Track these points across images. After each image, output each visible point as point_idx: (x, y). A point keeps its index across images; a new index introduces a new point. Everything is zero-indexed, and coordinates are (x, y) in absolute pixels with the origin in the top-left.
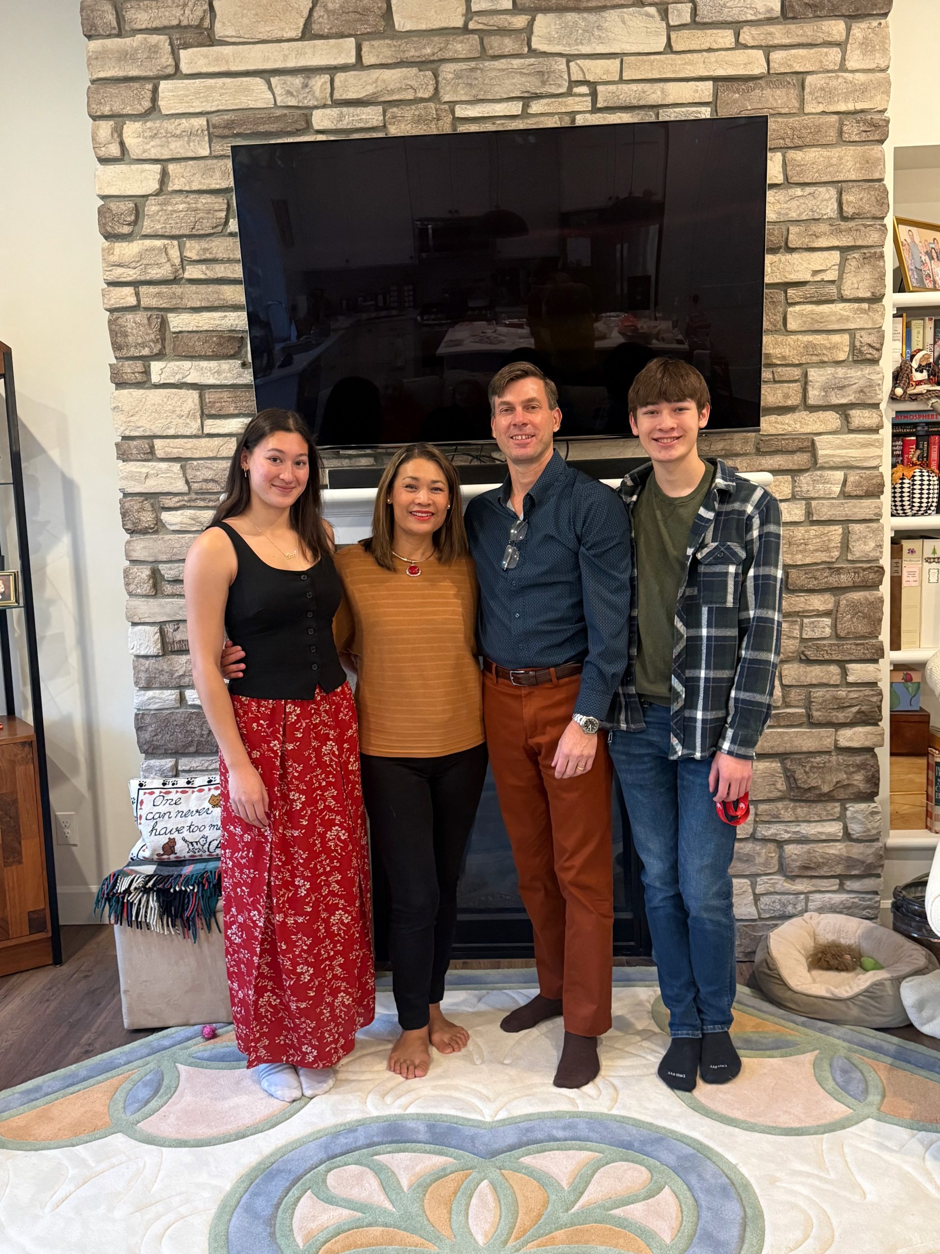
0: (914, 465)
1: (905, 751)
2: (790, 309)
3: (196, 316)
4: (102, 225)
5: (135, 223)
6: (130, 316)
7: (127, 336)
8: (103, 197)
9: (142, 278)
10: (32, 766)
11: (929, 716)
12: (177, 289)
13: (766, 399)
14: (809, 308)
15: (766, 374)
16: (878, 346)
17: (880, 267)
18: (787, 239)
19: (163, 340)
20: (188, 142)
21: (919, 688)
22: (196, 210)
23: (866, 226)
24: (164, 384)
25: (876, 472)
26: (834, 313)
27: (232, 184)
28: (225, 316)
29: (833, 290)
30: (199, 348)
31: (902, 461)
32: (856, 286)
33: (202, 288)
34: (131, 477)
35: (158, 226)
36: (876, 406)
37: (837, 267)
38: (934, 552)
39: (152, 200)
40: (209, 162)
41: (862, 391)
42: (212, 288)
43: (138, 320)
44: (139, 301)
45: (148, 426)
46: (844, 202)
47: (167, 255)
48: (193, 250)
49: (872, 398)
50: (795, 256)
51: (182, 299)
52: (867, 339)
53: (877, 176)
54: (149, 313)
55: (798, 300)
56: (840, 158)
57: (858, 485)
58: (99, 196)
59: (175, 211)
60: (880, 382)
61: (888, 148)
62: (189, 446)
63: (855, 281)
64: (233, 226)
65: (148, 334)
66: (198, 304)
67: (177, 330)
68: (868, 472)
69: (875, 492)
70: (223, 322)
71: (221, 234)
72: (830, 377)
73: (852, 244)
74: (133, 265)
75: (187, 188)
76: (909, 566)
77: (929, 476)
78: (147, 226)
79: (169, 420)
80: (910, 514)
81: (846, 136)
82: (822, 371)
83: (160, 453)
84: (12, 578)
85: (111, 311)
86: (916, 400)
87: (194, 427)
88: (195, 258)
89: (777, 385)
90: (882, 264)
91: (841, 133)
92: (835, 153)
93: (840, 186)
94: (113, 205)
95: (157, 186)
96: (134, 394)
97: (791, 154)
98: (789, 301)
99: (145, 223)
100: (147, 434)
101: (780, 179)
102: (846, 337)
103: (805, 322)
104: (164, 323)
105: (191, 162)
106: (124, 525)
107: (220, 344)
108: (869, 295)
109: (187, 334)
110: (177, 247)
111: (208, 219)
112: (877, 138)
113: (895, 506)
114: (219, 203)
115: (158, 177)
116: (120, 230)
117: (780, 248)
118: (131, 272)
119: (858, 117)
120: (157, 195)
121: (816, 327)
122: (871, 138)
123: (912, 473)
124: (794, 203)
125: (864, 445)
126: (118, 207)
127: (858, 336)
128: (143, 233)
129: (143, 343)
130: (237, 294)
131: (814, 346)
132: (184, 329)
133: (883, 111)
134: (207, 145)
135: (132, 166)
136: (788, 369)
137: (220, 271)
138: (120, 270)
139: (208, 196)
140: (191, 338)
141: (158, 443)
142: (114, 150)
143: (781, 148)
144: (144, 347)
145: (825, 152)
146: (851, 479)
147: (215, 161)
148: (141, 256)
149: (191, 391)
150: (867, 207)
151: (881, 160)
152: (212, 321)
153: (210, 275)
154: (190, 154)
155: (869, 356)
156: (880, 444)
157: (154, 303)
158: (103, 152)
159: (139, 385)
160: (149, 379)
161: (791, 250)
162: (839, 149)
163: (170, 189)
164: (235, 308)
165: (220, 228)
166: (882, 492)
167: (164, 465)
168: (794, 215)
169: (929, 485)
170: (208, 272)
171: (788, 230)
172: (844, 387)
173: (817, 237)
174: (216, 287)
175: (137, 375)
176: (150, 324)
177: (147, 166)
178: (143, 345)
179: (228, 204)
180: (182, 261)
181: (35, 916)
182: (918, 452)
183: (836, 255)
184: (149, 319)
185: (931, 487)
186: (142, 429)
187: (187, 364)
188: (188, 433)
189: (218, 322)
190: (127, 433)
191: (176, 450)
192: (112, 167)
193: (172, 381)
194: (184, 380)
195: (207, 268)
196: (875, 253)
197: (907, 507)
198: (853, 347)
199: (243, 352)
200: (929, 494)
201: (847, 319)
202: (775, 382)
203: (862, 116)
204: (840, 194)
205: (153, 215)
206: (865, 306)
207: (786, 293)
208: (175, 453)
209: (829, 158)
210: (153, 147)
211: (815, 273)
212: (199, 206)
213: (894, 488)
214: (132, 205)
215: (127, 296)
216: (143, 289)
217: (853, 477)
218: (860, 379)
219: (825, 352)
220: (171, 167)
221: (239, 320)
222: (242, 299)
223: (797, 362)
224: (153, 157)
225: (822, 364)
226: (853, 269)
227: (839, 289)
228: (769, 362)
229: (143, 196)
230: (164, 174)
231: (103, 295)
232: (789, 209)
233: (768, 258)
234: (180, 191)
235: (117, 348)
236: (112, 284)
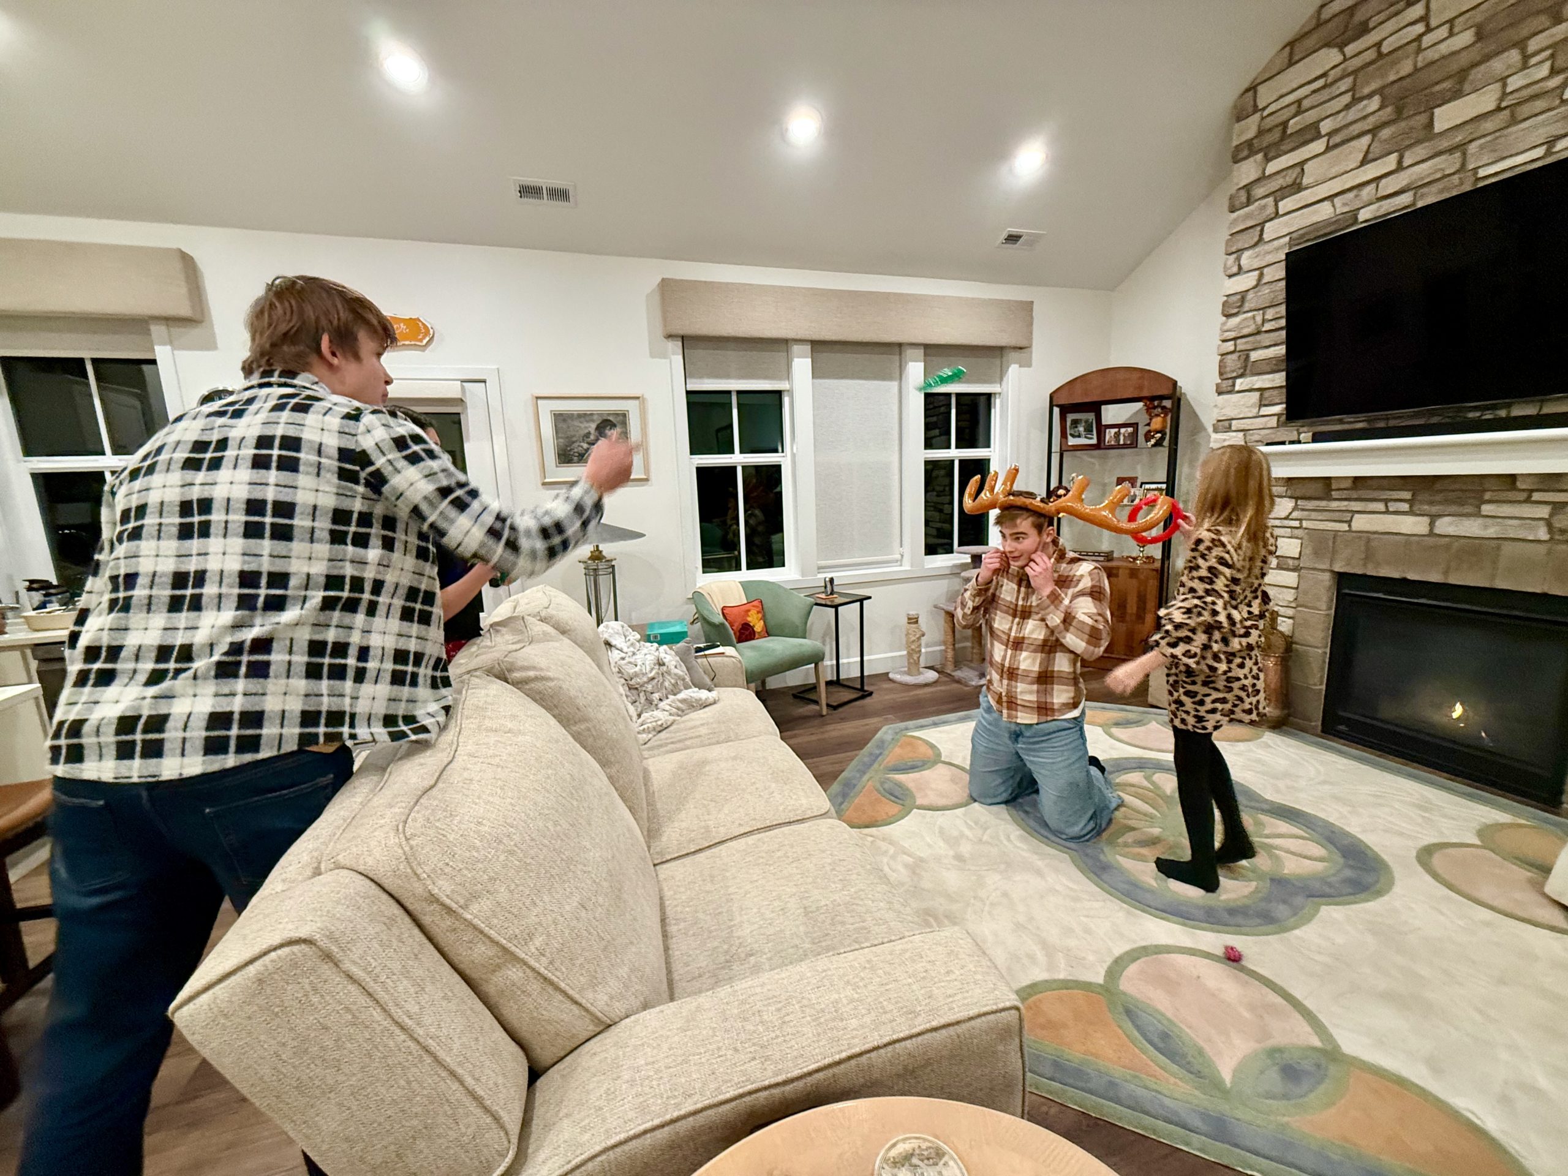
3: (1264, 351)
4: (1223, 310)
5: (1241, 306)
6: (1230, 356)
7: (1227, 367)
8: (1226, 295)
9: (1239, 335)
12: (1258, 337)
19: (1245, 366)
24: (1242, 390)
30: (1265, 368)
33: (1272, 334)
35: (1253, 305)
39: (1251, 292)
42: (1277, 333)
43: (1234, 358)
44: (1236, 347)
45: (1229, 413)
47: (1255, 321)
48: (1268, 314)
51: (1258, 343)
54: (1240, 354)
58: (1223, 295)
59: (1262, 295)
62: (1251, 423)
65: (1238, 365)
66: (1268, 344)
67: (1254, 361)
70: (1280, 351)
74: (1236, 328)
75: (1272, 280)
78: (1247, 306)
79: (1241, 410)
83: (1233, 428)
85: (1221, 354)
87: (1255, 411)
88: (1271, 318)
94: (1230, 298)
95: (1255, 283)
96: (1225, 397)
99: (1245, 305)
100: (1228, 418)
104: (1248, 357)
105: (1276, 265)
107: (1276, 365)
109: (1260, 361)
110: (1261, 314)
115: (1257, 277)
116: (1232, 311)
118: (1234, 332)
120: (1255, 287)
126: (1233, 299)
128: (1244, 311)
129: (1235, 369)
132: (1258, 359)
135: (1243, 276)
138: (1228, 332)
140: (1262, 363)
141: (1233, 423)
142: (1235, 269)
148: (1241, 323)
149: (1256, 392)
152: (1274, 353)
154: (1276, 260)
157: (1244, 347)
158: (1228, 271)
159: (1229, 392)
160: (1235, 388)
163: (1261, 283)
167: (1234, 434)
170: (1276, 325)
174: (1280, 333)
175: (1229, 387)
176: (1240, 359)
177: (1251, 274)
178: (1233, 371)
180: (1262, 322)
184: (1240, 357)
186: (1226, 414)
187: (1255, 378)
188: (1251, 416)
189: (1277, 352)
190: (1219, 418)
192: (1232, 278)
193: (1247, 388)
194: (1254, 387)
195: (1276, 323)
205: (1251, 299)
208: (1242, 427)
210: (1256, 262)
212: (1277, 288)
214: (1240, 296)
215: (1230, 346)
216: (1239, 341)
220: (1264, 270)
224: (1255, 267)
229: (1246, 291)
230: (1261, 277)
231: (1218, 347)
234: (1268, 283)
235: (1221, 374)
236: (1224, 341)
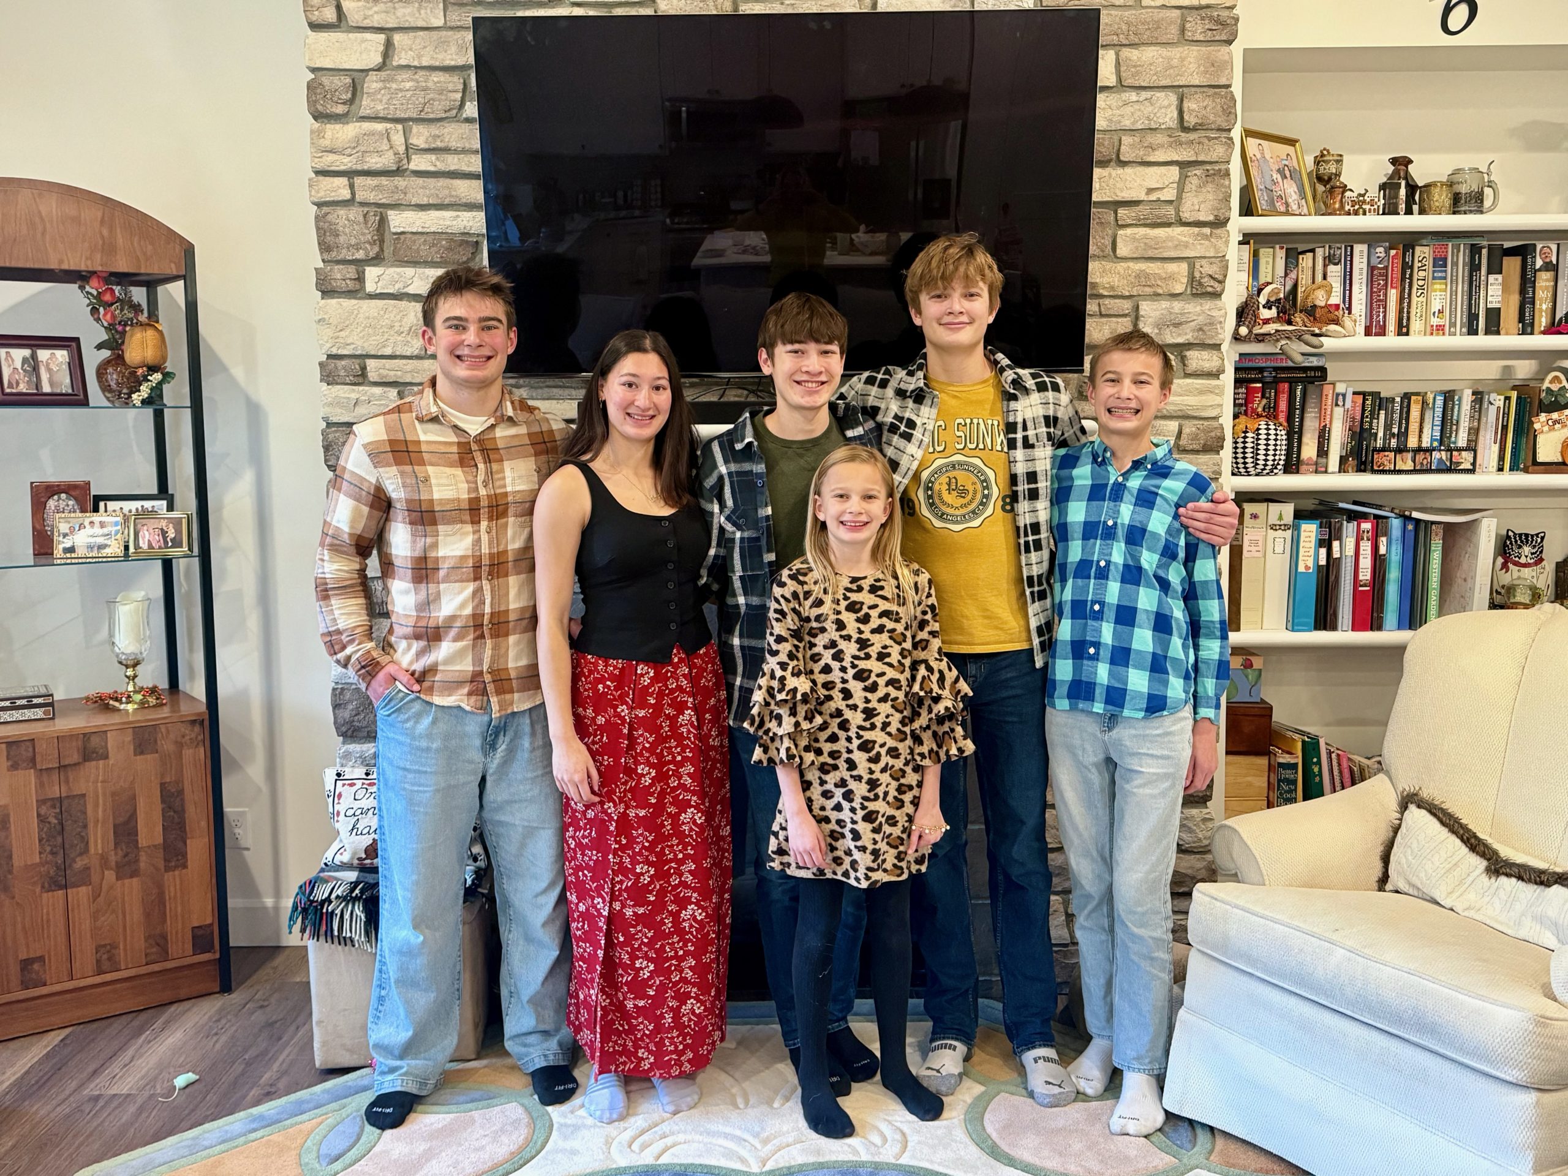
0: (1259, 416)
1: (1244, 749)
2: (1121, 232)
3: (422, 215)
4: (311, 103)
5: (351, 101)
6: (342, 212)
7: (338, 235)
8: (313, 70)
9: (359, 167)
10: (202, 750)
11: (1271, 708)
12: (399, 182)
13: (1090, 335)
14: (1142, 231)
15: (1091, 306)
16: (1220, 278)
17: (1225, 187)
18: (1119, 150)
19: (382, 241)
20: (419, 10)
21: (1260, 675)
22: (425, 89)
23: (1210, 139)
24: (381, 294)
25: (1215, 424)
26: (1170, 238)
27: (472, 61)
28: (458, 216)
29: (1171, 211)
30: (424, 251)
31: (1246, 412)
32: (1197, 207)
33: (431, 182)
34: (336, 403)
35: (380, 107)
36: (1217, 347)
37: (1175, 185)
38: (1280, 518)
39: (372, 76)
40: (444, 33)
41: (1201, 329)
42: (442, 182)
43: (352, 217)
44: (353, 194)
45: (359, 343)
46: (1185, 109)
47: (389, 141)
48: (420, 136)
49: (1213, 337)
50: (1128, 170)
51: (405, 194)
52: (1208, 269)
53: (1223, 81)
54: (366, 209)
55: (1129, 221)
56: (1182, 59)
57: (1195, 437)
58: (308, 68)
59: (401, 90)
60: (1222, 319)
61: (1237, 50)
62: (409, 368)
63: (1196, 202)
64: (472, 109)
65: (363, 234)
66: (425, 201)
67: (399, 230)
68: (1206, 423)
69: (1213, 447)
70: (454, 223)
71: (456, 119)
72: (1164, 312)
73: (1193, 159)
74: (349, 151)
75: (416, 63)
76: (1252, 534)
77: (1276, 430)
78: (366, 105)
79: (386, 337)
80: (1253, 473)
81: (1189, 35)
82: (1155, 305)
83: (372, 376)
84: (184, 522)
85: (319, 205)
86: (1263, 341)
88: (423, 146)
89: (1104, 320)
90: (1227, 183)
91: (1183, 30)
92: (1175, 53)
93: (1181, 92)
94: (326, 80)
95: (380, 60)
96: (344, 304)
97: (1126, 52)
98: (1120, 223)
99: (364, 103)
100: (359, 352)
101: (1112, 81)
102: (1184, 266)
103: (1137, 248)
104: (383, 221)
105: (421, 33)
106: (326, 461)
107: (449, 249)
108: (1211, 218)
109: (409, 236)
110: (401, 132)
111: (439, 100)
112: (1224, 37)
113: (1237, 463)
114: (455, 82)
115: (382, 48)
116: (334, 110)
117: (1110, 161)
118: (346, 160)
119: (1203, 13)
120: (379, 69)
121: (1150, 254)
122: (1217, 38)
123: (1256, 426)
124: (1128, 110)
125: (1201, 392)
126: (332, 83)
127: (1197, 266)
128: (361, 114)
129: (357, 244)
130: (475, 191)
131: (1147, 276)
132: (406, 230)
133: (1232, 8)
134: (442, 13)
135: (351, 35)
136: (1117, 301)
137: (453, 163)
138: (331, 157)
139: (441, 73)
140: (415, 241)
141: (371, 364)
142: (330, 15)
143: (1114, 45)
144: (358, 250)
145: (1164, 52)
146: (1186, 431)
147: (450, 33)
148: (358, 140)
149: (413, 304)
150: (1212, 117)
151: (1229, 63)
152: (441, 222)
153: (440, 166)
154: (421, 24)
155: (1210, 289)
156: (1219, 392)
157: (372, 197)
158: (315, 17)
159: (351, 294)
160: (363, 288)
161: (1123, 164)
162: (1180, 49)
163: (395, 63)
164: (470, 207)
165: (454, 112)
166: (1222, 447)
167: (378, 390)
168: (1127, 123)
169: (1276, 440)
170: (438, 163)
171: (1120, 140)
172: (1180, 324)
173: (1153, 150)
174: (448, 181)
175: (348, 282)
176: (366, 222)
177: (368, 36)
178: (357, 247)
179: (465, 85)
180: (407, 149)
181: (200, 932)
182: (1264, 401)
183: (1175, 171)
184: (365, 216)
185: (1278, 442)
186: (353, 346)
187: (409, 271)
188: (408, 354)
189: (448, 223)
190: (334, 351)
191: (392, 373)
192: (326, 34)
193: (391, 291)
194: (406, 290)
195: (437, 159)
196: (1220, 170)
197: (1250, 465)
198: (1192, 278)
199: (477, 259)
200: (1275, 450)
201: (1186, 246)
202: (1102, 315)
203: (1208, 12)
204: (1181, 101)
205: (374, 94)
206: (1207, 231)
207: (1116, 213)
208: (392, 376)
209: (1170, 59)
210: (376, 13)
211: (1150, 191)
212: (430, 84)
213: (1236, 443)
214: (348, 80)
215: (339, 188)
216: (359, 181)
217: (1189, 428)
218: (1199, 315)
219: (1159, 283)
220: (397, 38)
221: (475, 222)
222: (480, 197)
223: (1127, 294)
224: (376, 25)
225: (1157, 295)
226: (1194, 188)
227: (1177, 211)
228: (1095, 292)
229: (362, 71)
230: (389, 45)
231: (310, 186)
232: (1122, 116)
233: (1097, 172)
234: (408, 67)
235: (325, 247)
236: (321, 173)
